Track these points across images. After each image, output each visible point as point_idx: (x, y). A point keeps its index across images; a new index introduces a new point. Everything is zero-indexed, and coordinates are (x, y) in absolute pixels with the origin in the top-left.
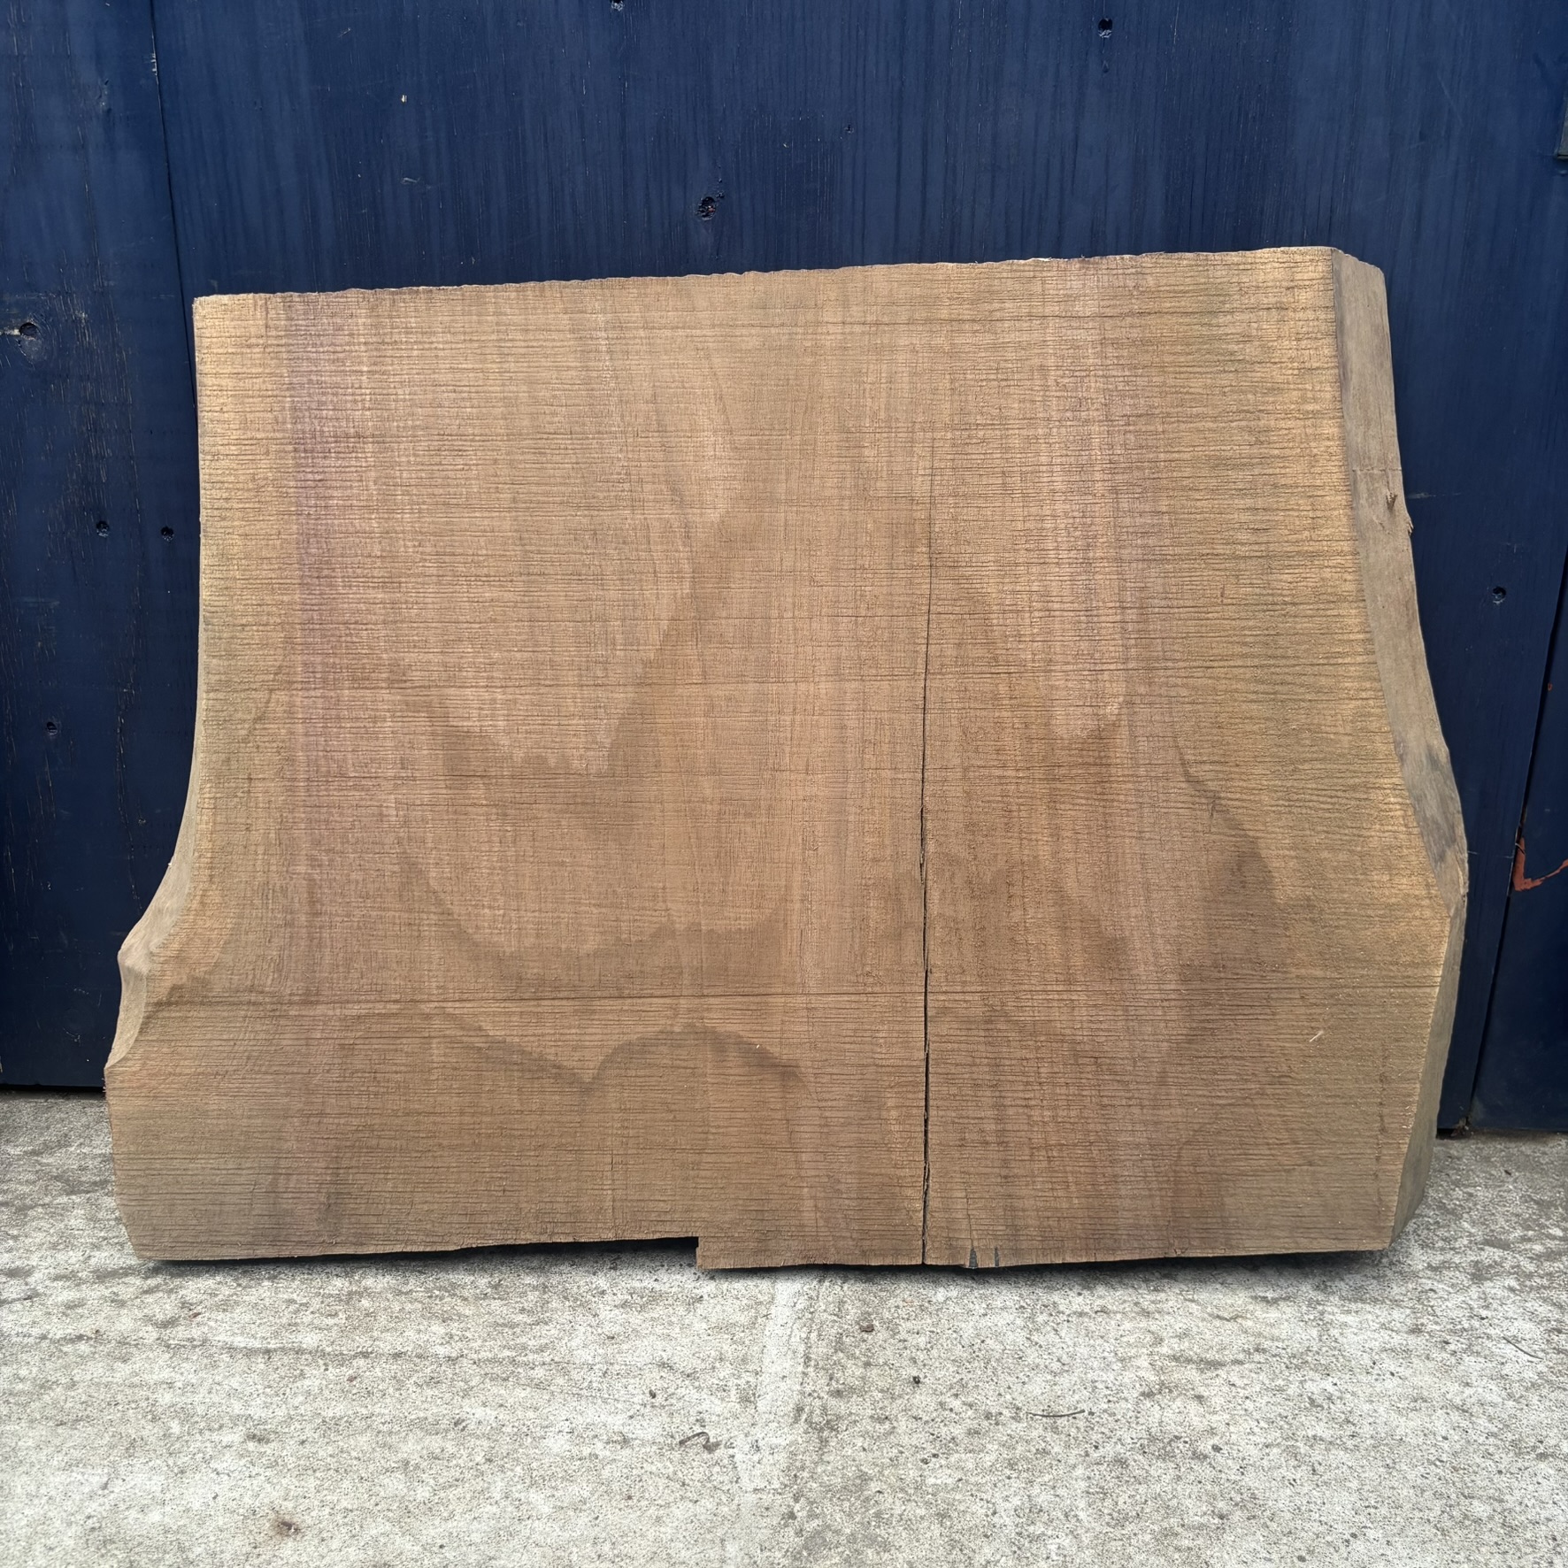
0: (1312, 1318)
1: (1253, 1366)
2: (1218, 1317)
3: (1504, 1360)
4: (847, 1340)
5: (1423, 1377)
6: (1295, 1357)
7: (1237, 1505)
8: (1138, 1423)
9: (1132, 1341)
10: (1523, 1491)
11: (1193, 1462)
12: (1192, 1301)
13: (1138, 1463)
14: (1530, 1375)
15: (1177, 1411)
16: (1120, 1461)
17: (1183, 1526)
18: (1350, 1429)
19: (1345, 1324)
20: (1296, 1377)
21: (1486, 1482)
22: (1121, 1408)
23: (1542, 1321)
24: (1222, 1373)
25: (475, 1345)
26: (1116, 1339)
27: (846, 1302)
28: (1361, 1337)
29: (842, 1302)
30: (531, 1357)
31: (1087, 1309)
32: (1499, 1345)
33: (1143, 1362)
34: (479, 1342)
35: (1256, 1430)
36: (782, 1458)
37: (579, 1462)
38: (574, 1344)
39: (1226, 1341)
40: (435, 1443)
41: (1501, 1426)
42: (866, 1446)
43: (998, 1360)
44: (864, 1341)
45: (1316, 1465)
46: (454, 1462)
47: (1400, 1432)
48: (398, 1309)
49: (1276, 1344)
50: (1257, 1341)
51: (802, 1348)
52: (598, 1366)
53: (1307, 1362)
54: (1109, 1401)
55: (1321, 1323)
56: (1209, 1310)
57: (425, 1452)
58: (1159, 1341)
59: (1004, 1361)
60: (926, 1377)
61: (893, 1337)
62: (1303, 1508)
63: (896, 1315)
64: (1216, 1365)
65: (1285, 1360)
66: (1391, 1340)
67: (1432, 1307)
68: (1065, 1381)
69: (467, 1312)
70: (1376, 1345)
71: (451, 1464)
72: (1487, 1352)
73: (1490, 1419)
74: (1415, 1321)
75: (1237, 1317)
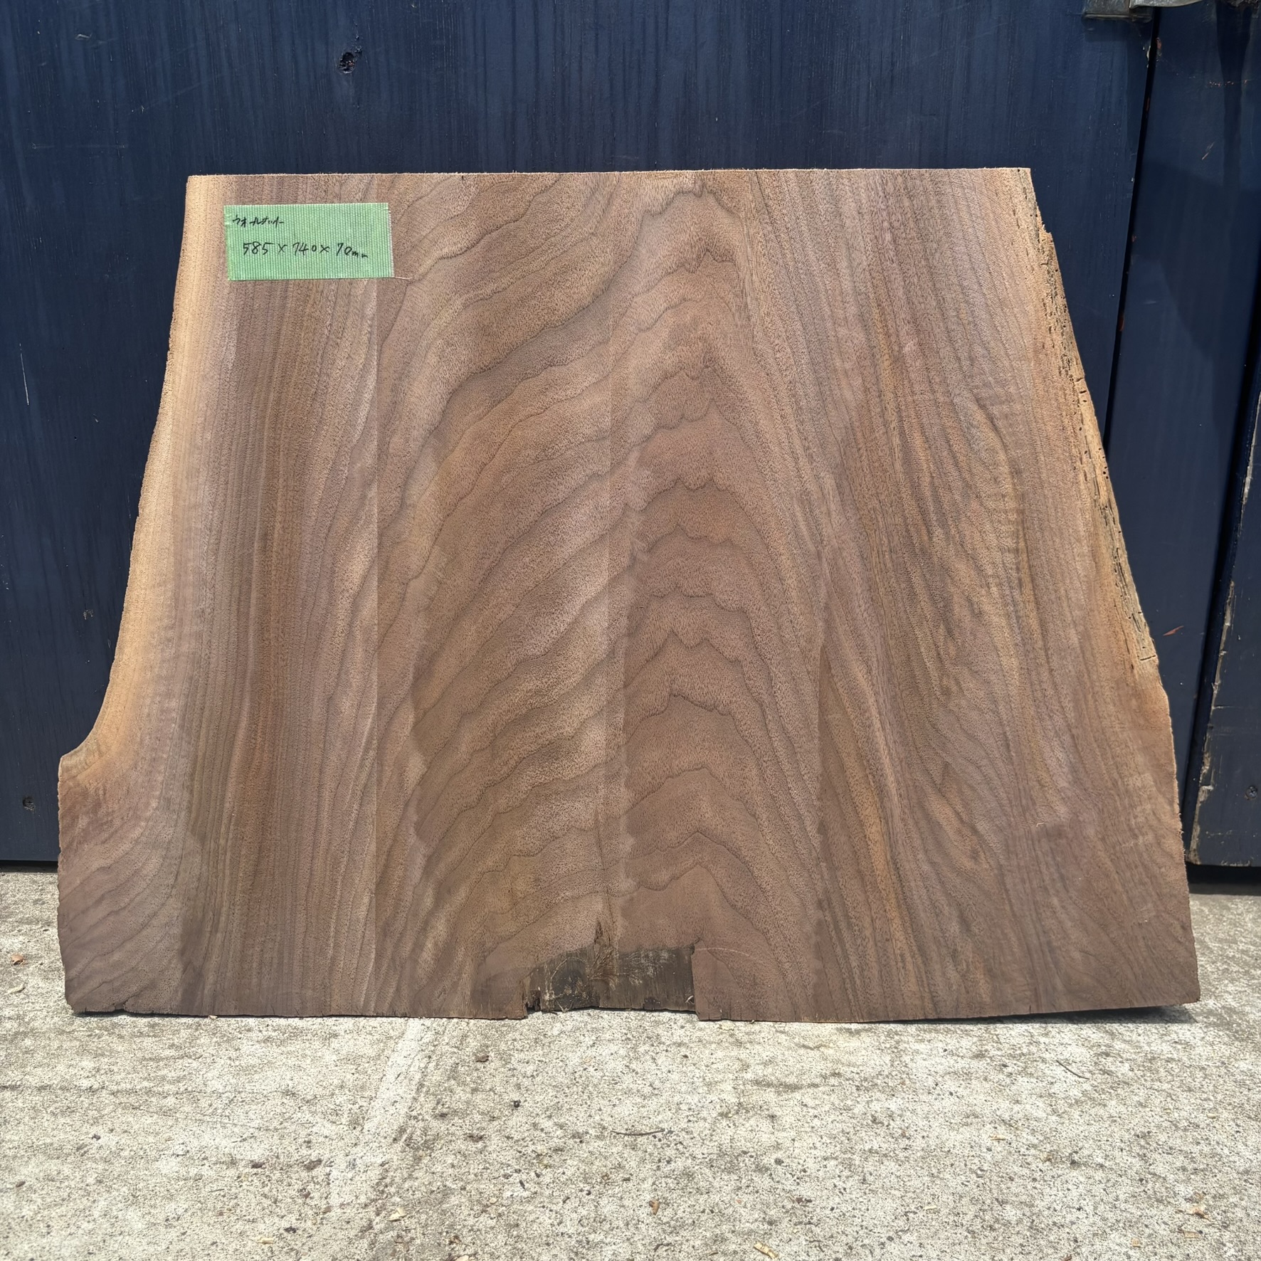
0: (888, 1046)
1: (827, 1088)
2: (804, 1046)
3: (1054, 1081)
4: (461, 1069)
5: (977, 1095)
6: (866, 1080)
7: (787, 1212)
8: (711, 1140)
9: (721, 1067)
10: (1053, 1197)
11: (754, 1174)
12: (782, 1032)
13: (704, 1176)
14: (1075, 1093)
15: (750, 1128)
16: (687, 1174)
17: (733, 1232)
18: (905, 1142)
19: (917, 1052)
20: (864, 1097)
21: (1021, 1189)
22: (698, 1127)
23: (1093, 1046)
24: (797, 1095)
25: (118, 1078)
26: (707, 1066)
27: (468, 1037)
28: (930, 1062)
29: (465, 1037)
30: (167, 1087)
31: (686, 1040)
32: (1051, 1068)
33: (728, 1086)
34: (123, 1075)
35: (818, 1145)
36: (375, 1174)
37: (183, 1182)
38: (209, 1075)
39: (807, 1067)
40: (53, 1166)
41: (1042, 1138)
42: (455, 1162)
43: (595, 1086)
44: (477, 1070)
45: (868, 1176)
46: (66, 1184)
47: (949, 1144)
48: (56, 1047)
49: (852, 1069)
50: (835, 1067)
51: (418, 1076)
52: (226, 1095)
53: (876, 1084)
54: (690, 1121)
55: (896, 1051)
56: (796, 1040)
57: (42, 1174)
58: (745, 1067)
59: (600, 1086)
60: (526, 1101)
61: (504, 1066)
62: (848, 1214)
63: (512, 1047)
64: (794, 1088)
65: (857, 1083)
66: (955, 1065)
67: (997, 1035)
68: (653, 1104)
69: (120, 1048)
70: (940, 1069)
71: (63, 1185)
72: (1040, 1074)
73: (1033, 1132)
74: (980, 1047)
75: (821, 1046)
